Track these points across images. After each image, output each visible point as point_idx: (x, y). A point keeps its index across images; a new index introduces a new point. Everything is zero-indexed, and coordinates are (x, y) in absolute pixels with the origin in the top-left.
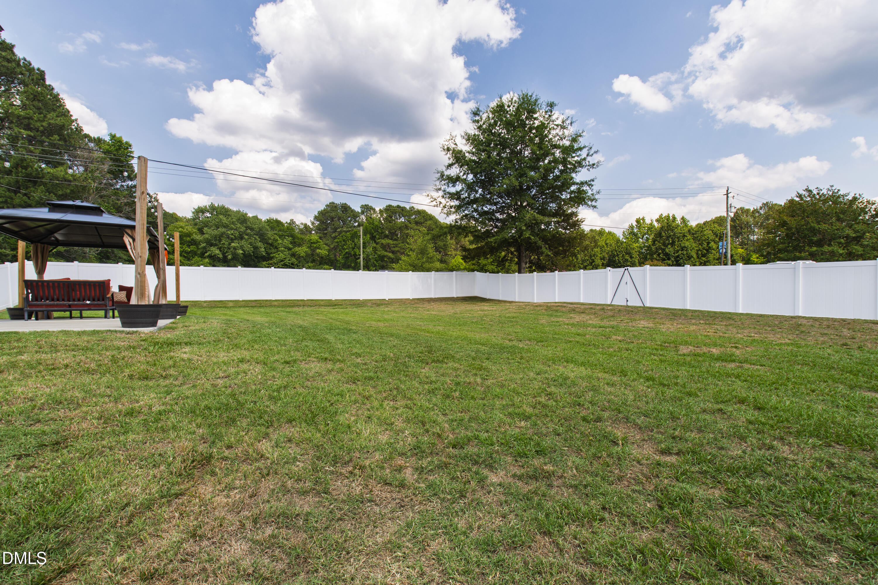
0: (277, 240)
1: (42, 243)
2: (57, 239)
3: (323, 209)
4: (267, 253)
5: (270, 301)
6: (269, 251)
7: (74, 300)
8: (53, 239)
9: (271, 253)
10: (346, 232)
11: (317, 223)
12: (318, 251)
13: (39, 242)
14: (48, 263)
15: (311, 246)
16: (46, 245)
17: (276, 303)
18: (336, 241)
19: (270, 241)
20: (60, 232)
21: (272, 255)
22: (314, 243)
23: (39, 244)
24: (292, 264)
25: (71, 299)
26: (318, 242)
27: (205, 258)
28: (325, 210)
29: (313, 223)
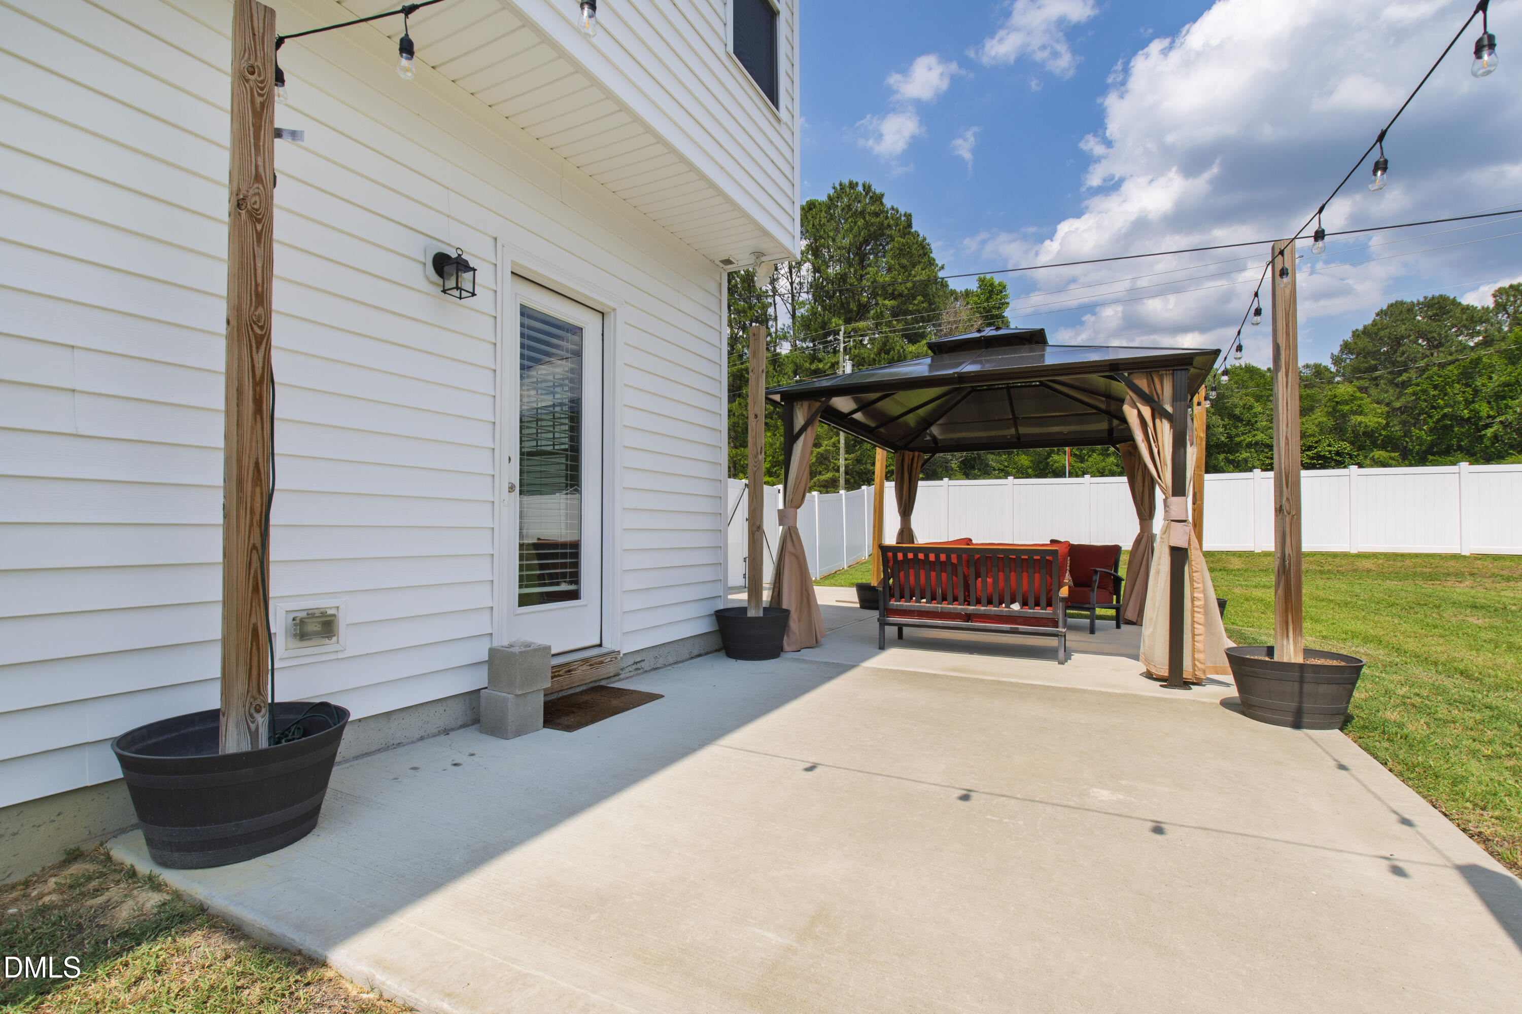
0: (1251, 407)
1: (910, 450)
2: (934, 439)
3: (1369, 321)
4: (1230, 437)
5: (1345, 555)
6: (1233, 432)
7: (978, 602)
8: (928, 438)
9: (1237, 435)
10: (1442, 366)
11: (1349, 359)
12: (1356, 419)
13: (906, 447)
14: (920, 483)
15: (1335, 410)
16: (916, 454)
17: (1368, 564)
18: (1409, 390)
19: (1237, 412)
20: (938, 422)
21: (1237, 439)
22: (1346, 402)
23: (907, 452)
24: (1338, 453)
25: (973, 599)
26: (1356, 398)
27: (1109, 455)
28: (1375, 323)
29: (1336, 360)
